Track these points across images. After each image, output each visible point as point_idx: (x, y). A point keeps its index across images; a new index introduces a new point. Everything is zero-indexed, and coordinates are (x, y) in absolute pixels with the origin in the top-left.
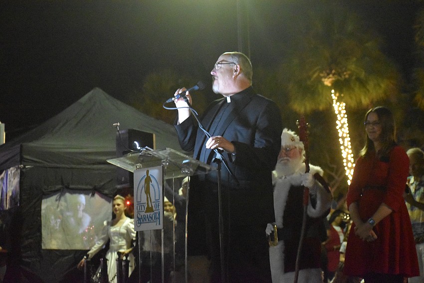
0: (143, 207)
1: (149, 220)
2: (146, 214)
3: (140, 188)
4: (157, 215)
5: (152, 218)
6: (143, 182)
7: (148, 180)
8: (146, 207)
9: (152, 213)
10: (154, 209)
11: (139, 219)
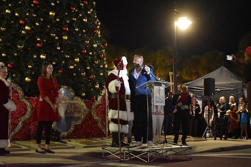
0: (158, 98)
1: (160, 102)
2: (159, 100)
3: (157, 92)
4: (163, 101)
6: (158, 90)
8: (159, 98)
10: (162, 99)
11: (156, 101)
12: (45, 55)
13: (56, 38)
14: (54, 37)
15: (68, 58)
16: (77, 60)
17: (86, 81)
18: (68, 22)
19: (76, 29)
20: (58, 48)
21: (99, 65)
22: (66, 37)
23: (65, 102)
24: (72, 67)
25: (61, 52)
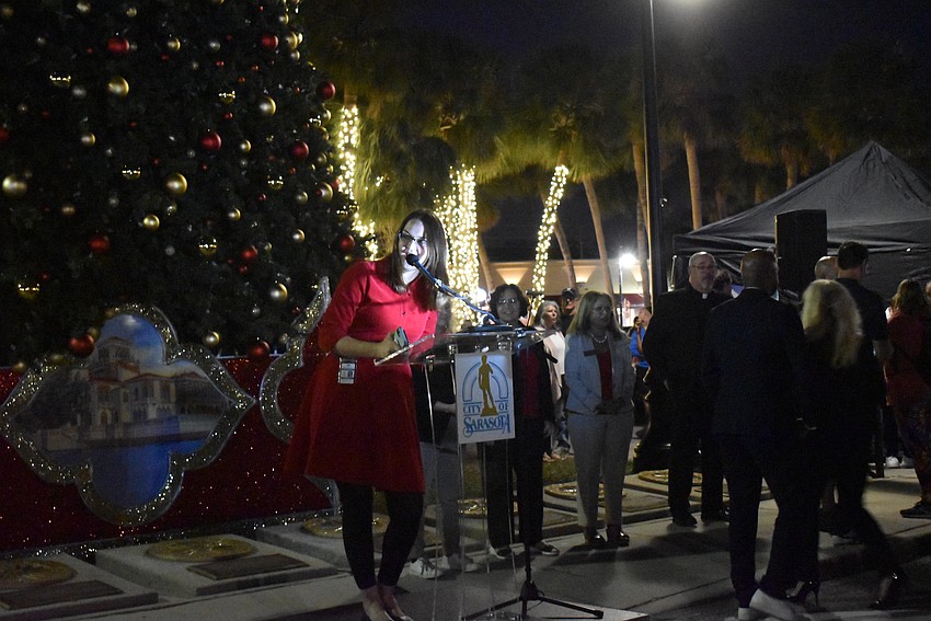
0: (476, 409)
1: (488, 426)
2: (483, 418)
3: (470, 379)
4: (504, 419)
5: (494, 424)
6: (476, 372)
7: (486, 370)
8: (483, 407)
9: (494, 417)
10: (498, 410)
11: (468, 425)
12: (28, 175)
13: (78, 92)
14: (66, 90)
15: (133, 180)
16: (178, 184)
17: (225, 274)
18: (132, 12)
19: (172, 45)
20: (86, 139)
21: (289, 192)
22: (122, 83)
23: (132, 375)
24: (152, 223)
25: (104, 155)
